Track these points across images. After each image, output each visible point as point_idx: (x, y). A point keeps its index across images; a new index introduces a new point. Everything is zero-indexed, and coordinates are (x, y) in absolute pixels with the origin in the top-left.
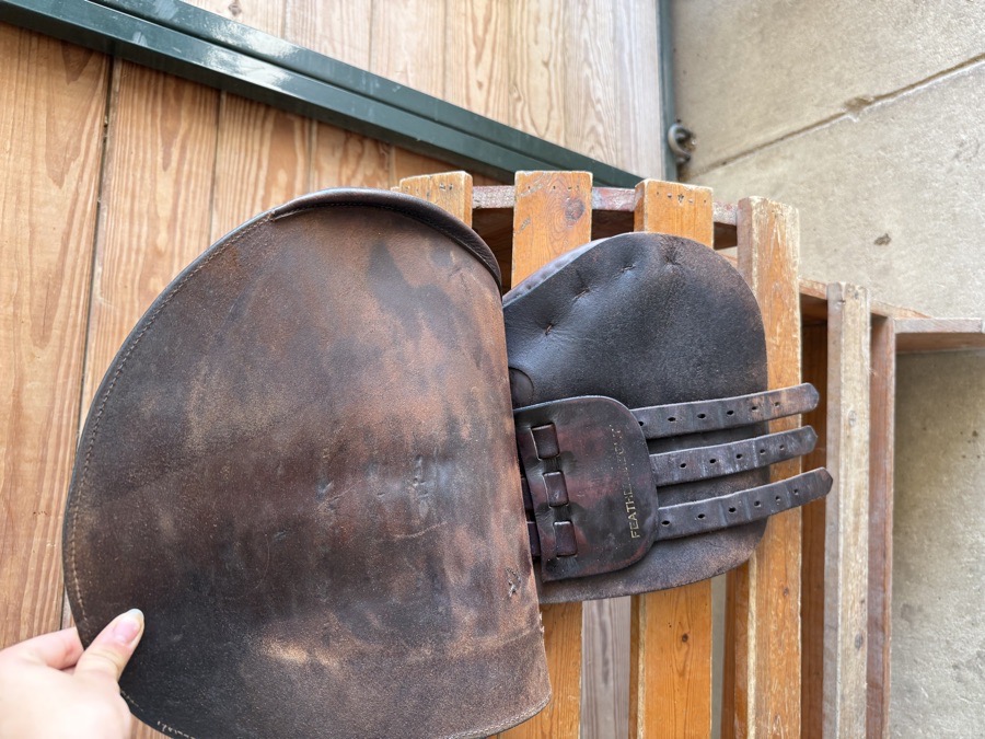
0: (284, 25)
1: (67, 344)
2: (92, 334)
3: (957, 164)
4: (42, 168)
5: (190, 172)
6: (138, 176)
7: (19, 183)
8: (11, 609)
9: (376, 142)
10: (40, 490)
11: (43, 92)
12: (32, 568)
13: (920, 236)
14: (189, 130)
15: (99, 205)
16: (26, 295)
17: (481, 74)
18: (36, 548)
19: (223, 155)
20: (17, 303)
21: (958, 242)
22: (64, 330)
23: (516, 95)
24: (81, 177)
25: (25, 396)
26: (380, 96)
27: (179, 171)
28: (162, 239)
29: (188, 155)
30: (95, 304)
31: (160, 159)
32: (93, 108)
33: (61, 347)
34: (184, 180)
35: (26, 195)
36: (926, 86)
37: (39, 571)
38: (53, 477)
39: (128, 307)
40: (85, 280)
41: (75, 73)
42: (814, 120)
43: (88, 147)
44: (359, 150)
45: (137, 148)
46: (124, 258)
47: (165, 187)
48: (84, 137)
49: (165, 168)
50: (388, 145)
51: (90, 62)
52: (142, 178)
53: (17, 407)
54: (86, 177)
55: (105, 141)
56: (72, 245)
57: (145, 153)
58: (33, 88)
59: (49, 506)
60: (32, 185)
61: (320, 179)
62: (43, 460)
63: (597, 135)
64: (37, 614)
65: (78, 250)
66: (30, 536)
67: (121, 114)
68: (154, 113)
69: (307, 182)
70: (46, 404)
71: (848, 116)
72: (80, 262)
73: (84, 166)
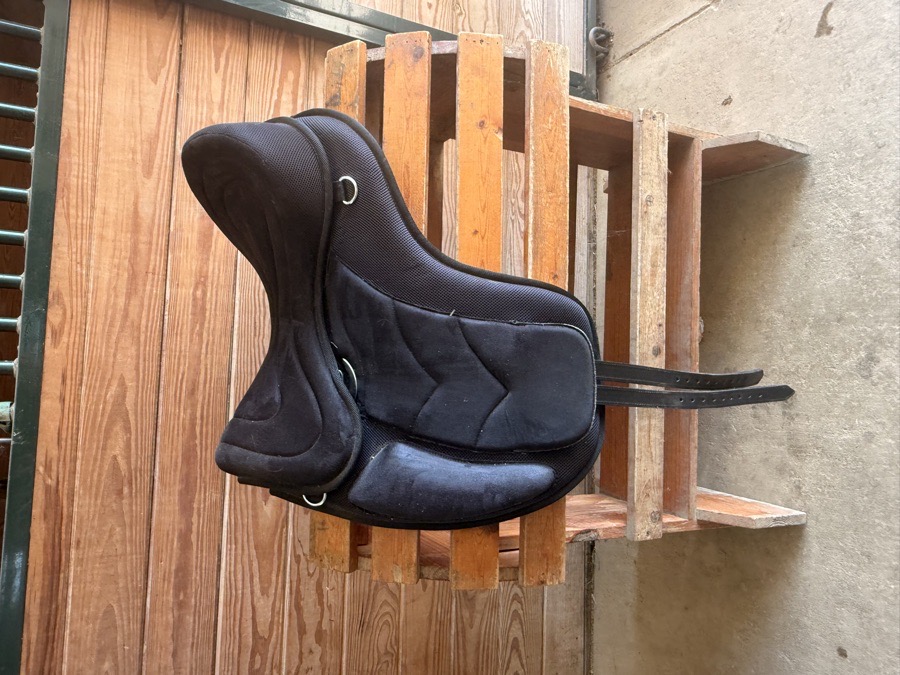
1: (162, 177)
2: (176, 172)
3: (777, 36)
4: (145, 72)
5: (232, 73)
6: (201, 76)
7: (133, 82)
8: (136, 324)
10: (149, 259)
11: (144, 27)
12: (146, 303)
13: (750, 94)
14: (231, 46)
15: (178, 95)
16: (139, 148)
18: (148, 292)
19: (253, 62)
20: (134, 152)
21: (773, 97)
22: (160, 169)
23: (458, 11)
24: (167, 78)
25: (140, 205)
27: (225, 72)
29: (230, 63)
30: (177, 154)
31: (213, 66)
32: (173, 34)
33: (159, 179)
34: (228, 78)
35: (137, 89)
37: (150, 305)
38: (156, 254)
40: (171, 140)
41: (162, 14)
43: (171, 60)
45: (200, 58)
47: (217, 84)
48: (169, 53)
49: (216, 72)
51: (171, 6)
52: (203, 77)
53: (136, 212)
54: (170, 78)
55: (180, 55)
56: (163, 119)
57: (204, 62)
58: (138, 25)
59: (154, 269)
60: (140, 83)
61: (315, 76)
62: (150, 243)
63: (526, 37)
64: (149, 329)
65: (166, 122)
66: (145, 285)
67: (190, 38)
68: (209, 36)
69: (308, 78)
70: (151, 211)
71: (712, 7)
72: (168, 129)
73: (169, 71)
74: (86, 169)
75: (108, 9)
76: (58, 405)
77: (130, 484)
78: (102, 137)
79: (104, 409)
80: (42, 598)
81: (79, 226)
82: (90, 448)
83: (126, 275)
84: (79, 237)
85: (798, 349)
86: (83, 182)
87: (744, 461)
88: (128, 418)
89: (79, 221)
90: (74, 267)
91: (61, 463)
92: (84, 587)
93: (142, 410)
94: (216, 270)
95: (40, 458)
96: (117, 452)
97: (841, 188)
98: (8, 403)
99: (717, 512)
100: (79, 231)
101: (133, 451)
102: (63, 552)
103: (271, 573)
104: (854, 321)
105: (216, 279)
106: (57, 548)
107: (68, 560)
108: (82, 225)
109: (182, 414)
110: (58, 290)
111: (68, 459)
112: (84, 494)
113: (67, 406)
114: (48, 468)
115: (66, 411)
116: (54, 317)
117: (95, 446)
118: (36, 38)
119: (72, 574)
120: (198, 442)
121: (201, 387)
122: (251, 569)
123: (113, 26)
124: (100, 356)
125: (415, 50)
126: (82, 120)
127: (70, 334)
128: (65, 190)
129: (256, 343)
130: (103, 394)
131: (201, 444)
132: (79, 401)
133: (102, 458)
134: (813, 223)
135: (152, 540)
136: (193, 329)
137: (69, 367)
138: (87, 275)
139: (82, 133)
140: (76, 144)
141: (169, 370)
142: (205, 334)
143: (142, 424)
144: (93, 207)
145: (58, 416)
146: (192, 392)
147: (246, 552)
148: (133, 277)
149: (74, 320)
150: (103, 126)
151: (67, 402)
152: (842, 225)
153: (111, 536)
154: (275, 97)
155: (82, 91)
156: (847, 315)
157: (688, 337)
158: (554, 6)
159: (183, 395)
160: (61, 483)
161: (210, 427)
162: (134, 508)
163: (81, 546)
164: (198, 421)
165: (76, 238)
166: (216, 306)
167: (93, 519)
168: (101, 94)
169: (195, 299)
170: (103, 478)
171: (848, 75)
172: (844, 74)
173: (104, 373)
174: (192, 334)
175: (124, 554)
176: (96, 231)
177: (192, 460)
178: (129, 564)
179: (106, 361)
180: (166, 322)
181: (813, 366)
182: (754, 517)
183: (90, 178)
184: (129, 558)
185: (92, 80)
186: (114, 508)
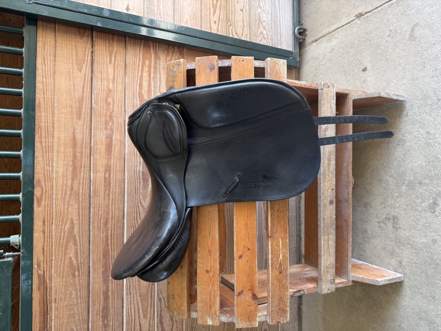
0: (144, 12)
1: (86, 119)
2: (93, 116)
3: (389, 39)
4: (75, 67)
5: (118, 64)
6: (102, 66)
7: (70, 72)
8: (77, 193)
9: (179, 47)
10: (82, 160)
11: (74, 44)
12: (81, 182)
13: (376, 67)
14: (117, 50)
15: (92, 77)
16: (74, 105)
17: (216, 18)
18: (82, 177)
19: (128, 57)
20: (72, 108)
21: (388, 69)
23: (229, 24)
24: (86, 69)
25: (76, 134)
26: (177, 32)
27: (114, 64)
28: (111, 86)
29: (117, 59)
30: (93, 107)
31: (108, 61)
32: (88, 47)
33: (85, 120)
34: (116, 66)
35: (71, 76)
36: (381, 8)
37: (83, 183)
38: (85, 157)
39: (102, 107)
40: (90, 100)
41: (82, 36)
42: (346, 23)
43: (87, 59)
44: (173, 50)
45: (101, 58)
46: (100, 93)
47: (111, 70)
48: (86, 56)
49: (110, 64)
50: (183, 48)
51: (86, 32)
52: (104, 67)
53: (74, 137)
54: (88, 69)
55: (92, 56)
56: (85, 90)
57: (104, 59)
58: (71, 43)
59: (84, 165)
60: (73, 73)
61: (159, 62)
62: (82, 152)
63: (263, 35)
64: (84, 194)
65: (87, 91)
66: (80, 173)
67: (96, 48)
68: (106, 46)
69: (155, 63)
70: (82, 136)
71: (356, 21)
72: (88, 94)
73: (87, 65)
74: (48, 118)
75: (55, 36)
76: (42, 235)
77: (79, 270)
78: (56, 101)
79: (64, 235)
80: (40, 327)
81: (47, 147)
82: (59, 255)
83: (71, 169)
84: (47, 152)
85: (400, 196)
86: (47, 125)
87: (375, 248)
88: (76, 238)
89: (47, 144)
90: (46, 167)
91: (45, 263)
92: (59, 321)
93: (82, 234)
94: (115, 163)
95: (35, 261)
96: (71, 255)
97: (421, 118)
98: (18, 236)
99: (361, 276)
100: (47, 149)
101: (79, 254)
102: (49, 305)
103: (148, 307)
104: (427, 184)
105: (115, 167)
106: (45, 304)
107: (51, 308)
108: (48, 146)
109: (101, 235)
110: (39, 178)
111: (48, 260)
112: (57, 277)
113: (46, 235)
114: (39, 266)
115: (46, 238)
116: (37, 192)
117: (61, 254)
118: (21, 54)
119: (53, 315)
120: (110, 248)
121: (110, 220)
122: (138, 307)
123: (58, 45)
124: (61, 210)
125: (211, 66)
126: (45, 94)
127: (45, 200)
128: (39, 129)
129: (136, 198)
130: (63, 228)
131: (111, 248)
132: (52, 232)
133: (65, 260)
134: (407, 135)
135: (90, 296)
136: (105, 193)
137: (46, 216)
138: (52, 171)
139: (46, 100)
140: (43, 106)
141: (94, 213)
142: (111, 195)
143: (83, 241)
144: (53, 137)
145: (42, 241)
146: (106, 224)
147: (135, 299)
148: (75, 170)
149: (47, 193)
150: (56, 96)
151: (46, 233)
152: (421, 137)
153: (70, 296)
154: (140, 74)
155: (44, 79)
156: (423, 181)
157: (347, 192)
158: (277, 17)
159: (102, 225)
160: (45, 273)
161: (115, 240)
162: (81, 281)
163: (57, 301)
164: (110, 238)
165: (46, 153)
166: (116, 181)
167: (62, 288)
168: (54, 79)
169: (105, 178)
170: (65, 269)
171: (424, 62)
172: (422, 61)
173: (63, 218)
174: (104, 196)
175: (78, 304)
176: (55, 148)
177: (107, 257)
178: (80, 308)
179: (64, 212)
180: (92, 190)
181: (407, 205)
182: (379, 279)
183: (51, 123)
184: (80, 305)
185: (49, 73)
186: (72, 282)
